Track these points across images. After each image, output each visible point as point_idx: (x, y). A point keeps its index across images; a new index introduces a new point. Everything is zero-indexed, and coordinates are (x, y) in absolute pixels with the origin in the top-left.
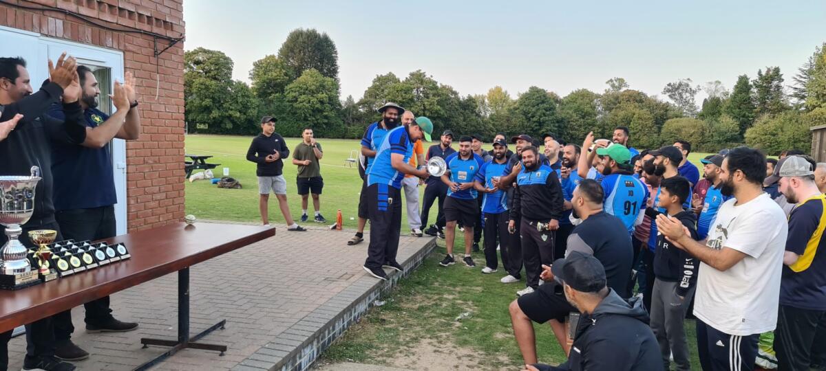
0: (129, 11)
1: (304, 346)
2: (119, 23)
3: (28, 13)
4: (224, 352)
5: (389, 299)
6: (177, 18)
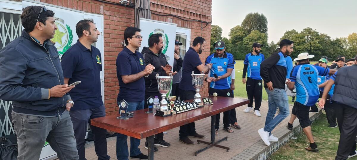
0: (193, 13)
1: (261, 153)
2: (190, 18)
3: (162, 17)
4: (229, 150)
5: (299, 137)
6: (209, 14)
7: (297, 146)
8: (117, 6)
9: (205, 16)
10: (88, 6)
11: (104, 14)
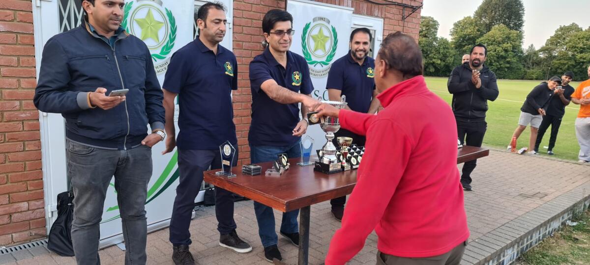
5: (581, 221)
7: (577, 239)
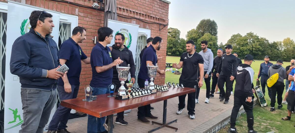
0: (153, 17)
2: (150, 21)
4: (177, 130)
6: (166, 18)
8: (90, 9)
9: (163, 20)
10: (65, 8)
11: (79, 15)
